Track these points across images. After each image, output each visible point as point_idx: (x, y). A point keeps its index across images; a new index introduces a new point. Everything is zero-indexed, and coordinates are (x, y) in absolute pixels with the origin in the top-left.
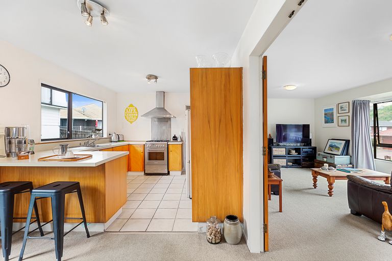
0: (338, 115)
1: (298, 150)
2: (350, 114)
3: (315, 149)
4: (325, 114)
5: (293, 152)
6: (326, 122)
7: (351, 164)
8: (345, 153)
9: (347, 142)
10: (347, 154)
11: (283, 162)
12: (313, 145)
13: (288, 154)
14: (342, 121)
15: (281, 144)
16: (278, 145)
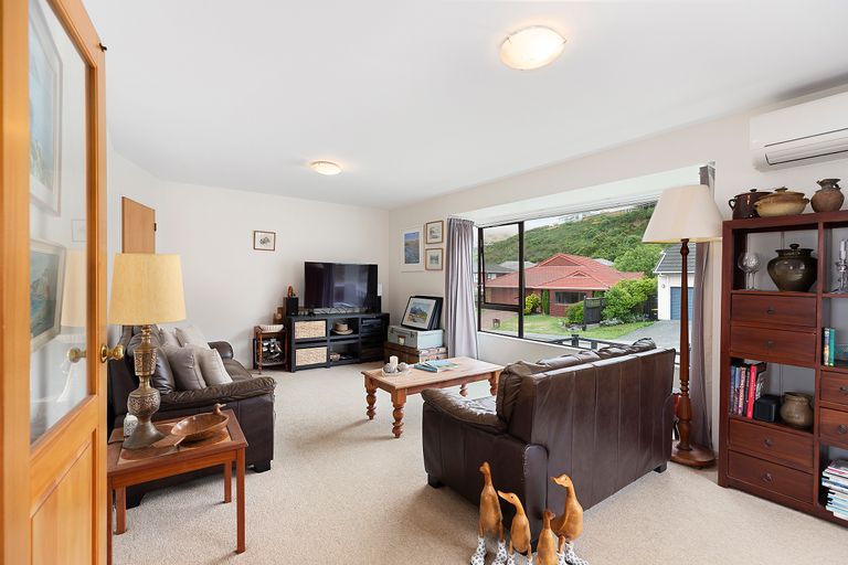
0: (427, 247)
1: (352, 323)
2: (444, 246)
3: (386, 318)
4: (406, 244)
5: (344, 330)
6: (408, 261)
7: (443, 346)
8: (435, 325)
9: (439, 301)
10: (438, 328)
11: (320, 355)
12: (384, 309)
13: (333, 333)
14: (432, 258)
15: (317, 311)
16: (311, 314)
